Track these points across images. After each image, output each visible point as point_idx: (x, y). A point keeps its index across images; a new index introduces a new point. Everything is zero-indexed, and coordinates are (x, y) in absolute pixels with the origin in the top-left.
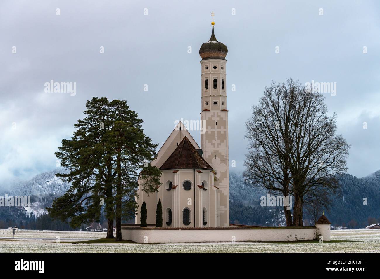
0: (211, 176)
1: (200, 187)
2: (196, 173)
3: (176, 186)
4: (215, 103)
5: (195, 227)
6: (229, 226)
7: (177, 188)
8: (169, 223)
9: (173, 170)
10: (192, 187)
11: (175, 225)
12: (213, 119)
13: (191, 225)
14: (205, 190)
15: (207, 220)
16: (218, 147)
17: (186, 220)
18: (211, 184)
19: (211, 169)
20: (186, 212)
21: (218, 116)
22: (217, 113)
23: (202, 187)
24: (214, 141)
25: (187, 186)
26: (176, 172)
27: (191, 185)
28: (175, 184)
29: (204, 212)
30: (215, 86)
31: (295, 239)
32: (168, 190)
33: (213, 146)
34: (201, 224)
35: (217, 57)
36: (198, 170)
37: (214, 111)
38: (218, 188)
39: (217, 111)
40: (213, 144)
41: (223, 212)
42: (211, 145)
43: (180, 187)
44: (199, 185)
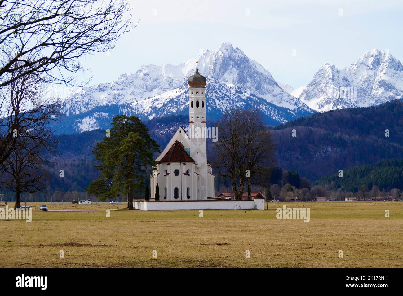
0: (193, 166)
1: (185, 174)
2: (182, 165)
3: (169, 173)
4: (198, 117)
5: (181, 200)
6: (207, 199)
7: (169, 175)
8: (165, 197)
9: (167, 163)
10: (180, 174)
11: (168, 199)
13: (179, 199)
15: (190, 195)
16: (199, 146)
17: (176, 196)
18: (193, 171)
19: (193, 161)
20: (176, 190)
21: (200, 126)
22: (199, 124)
23: (187, 173)
24: (196, 143)
25: (177, 173)
26: (169, 164)
27: (179, 172)
28: (168, 172)
29: (188, 190)
30: (198, 106)
31: (239, 208)
32: (165, 175)
33: (196, 146)
34: (185, 198)
35: (199, 86)
36: (183, 163)
37: (197, 123)
38: (198, 174)
39: (199, 122)
40: (196, 145)
41: (203, 189)
42: (195, 145)
43: (172, 173)
44: (184, 172)
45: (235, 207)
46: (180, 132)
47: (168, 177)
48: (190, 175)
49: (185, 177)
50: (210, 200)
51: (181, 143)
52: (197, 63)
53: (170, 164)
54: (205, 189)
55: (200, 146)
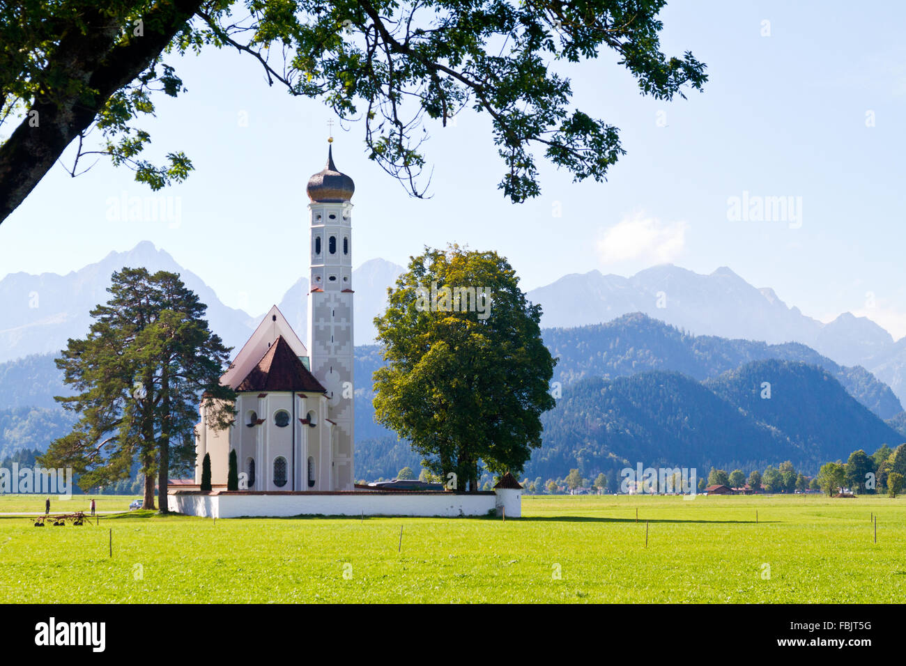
0: (323, 404)
2: (297, 397)
3: (263, 420)
4: (332, 279)
5: (293, 490)
6: (353, 488)
7: (264, 423)
8: (251, 483)
9: (256, 394)
10: (290, 422)
11: (259, 487)
12: (328, 305)
13: (287, 488)
14: (312, 426)
15: (314, 478)
16: (336, 353)
17: (280, 479)
18: (323, 416)
19: (322, 391)
20: (280, 464)
21: (337, 300)
22: (335, 295)
23: (307, 421)
24: (329, 343)
25: (282, 419)
26: (263, 396)
27: (288, 418)
28: (260, 417)
29: (309, 464)
30: (333, 249)
31: (459, 514)
32: (249, 426)
33: (327, 352)
34: (304, 486)
35: (336, 198)
36: (300, 393)
37: (329, 292)
38: (334, 424)
39: (335, 292)
40: (328, 348)
41: (345, 464)
42: (325, 349)
43: (270, 421)
44: (302, 418)
45: (448, 509)
46: (274, 318)
47: (260, 428)
48: (314, 426)
49: (303, 431)
52: (330, 141)
53: (267, 397)
54: (349, 463)
55: (339, 352)
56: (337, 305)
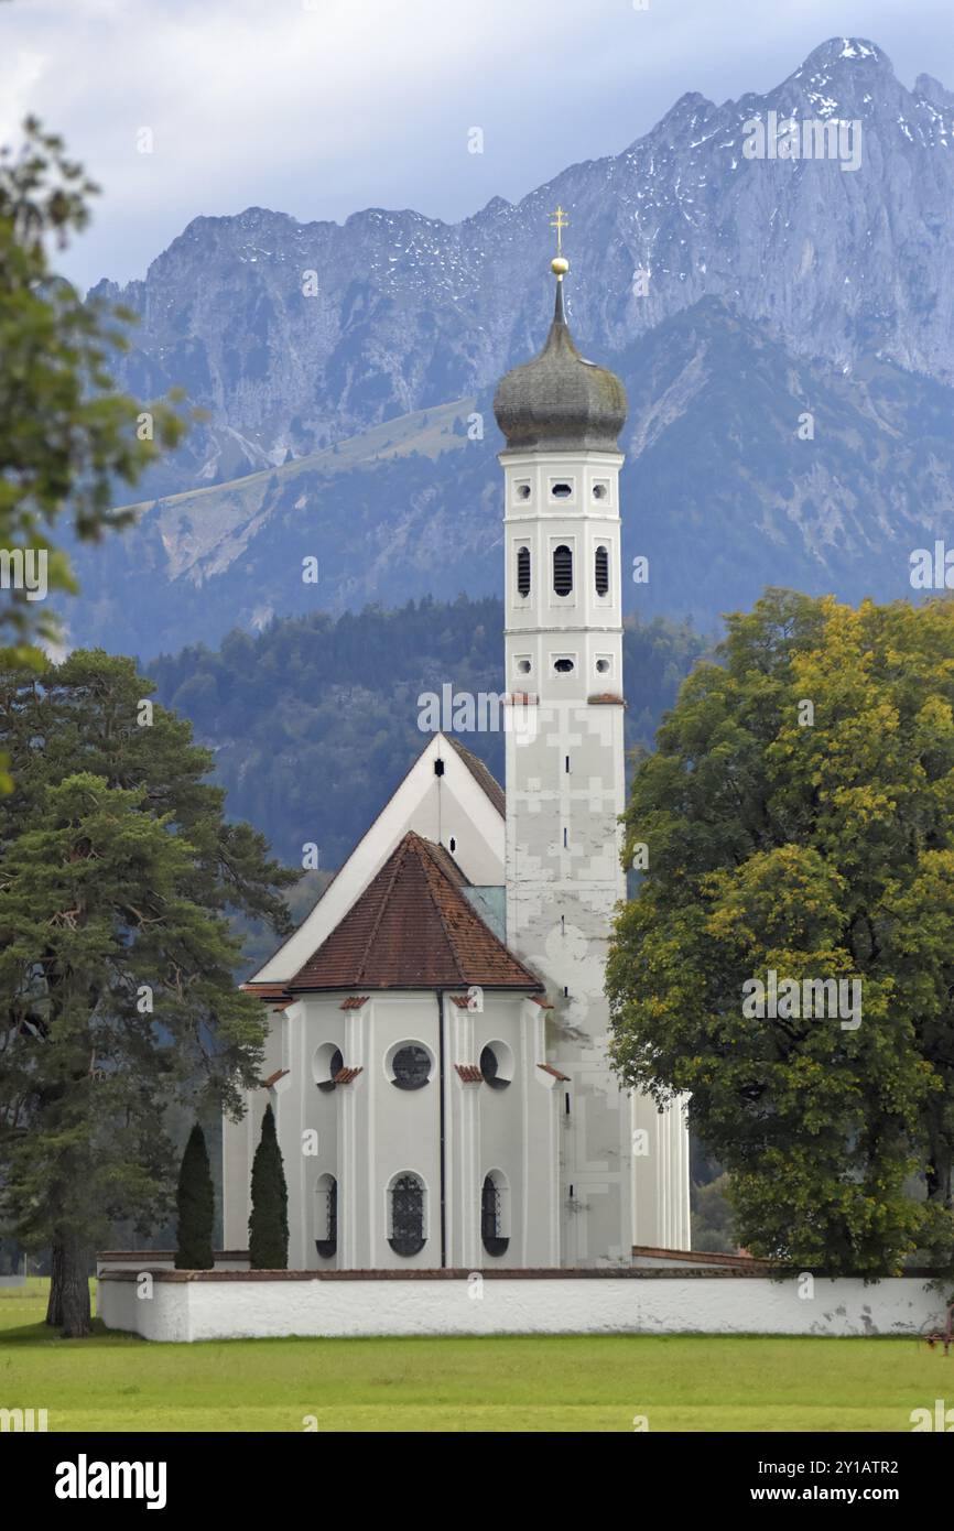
0: (530, 1020)
1: (467, 1075)
2: (451, 1009)
3: (356, 1072)
4: (564, 665)
5: (443, 1264)
6: (628, 1263)
7: (357, 1081)
8: (328, 1247)
9: (343, 998)
10: (433, 1076)
11: (347, 1258)
12: (552, 740)
13: (428, 1258)
14: (498, 1084)
15: (505, 1230)
16: (575, 877)
17: (407, 1236)
18: (531, 1054)
19: (533, 987)
20: (406, 1193)
21: (578, 726)
22: (571, 712)
23: (487, 1070)
24: (554, 850)
25: (410, 1066)
26: (353, 1005)
27: (427, 1064)
28: (350, 1063)
29: (489, 1191)
30: (563, 583)
31: (861, 1328)
32: (326, 1087)
33: (551, 873)
34: (470, 1250)
35: (573, 440)
36: (459, 996)
37: (556, 703)
38: (562, 1078)
39: (570, 704)
40: (552, 863)
41: (603, 1190)
42: (546, 866)
43: (378, 1074)
44: (466, 1064)
45: (828, 1317)
46: (439, 768)
47: (348, 1097)
48: (506, 1083)
49: (467, 1102)
50: (648, 1265)
51: (448, 846)
53: (364, 1009)
54: (614, 1189)
55: (582, 873)
56: (577, 740)
